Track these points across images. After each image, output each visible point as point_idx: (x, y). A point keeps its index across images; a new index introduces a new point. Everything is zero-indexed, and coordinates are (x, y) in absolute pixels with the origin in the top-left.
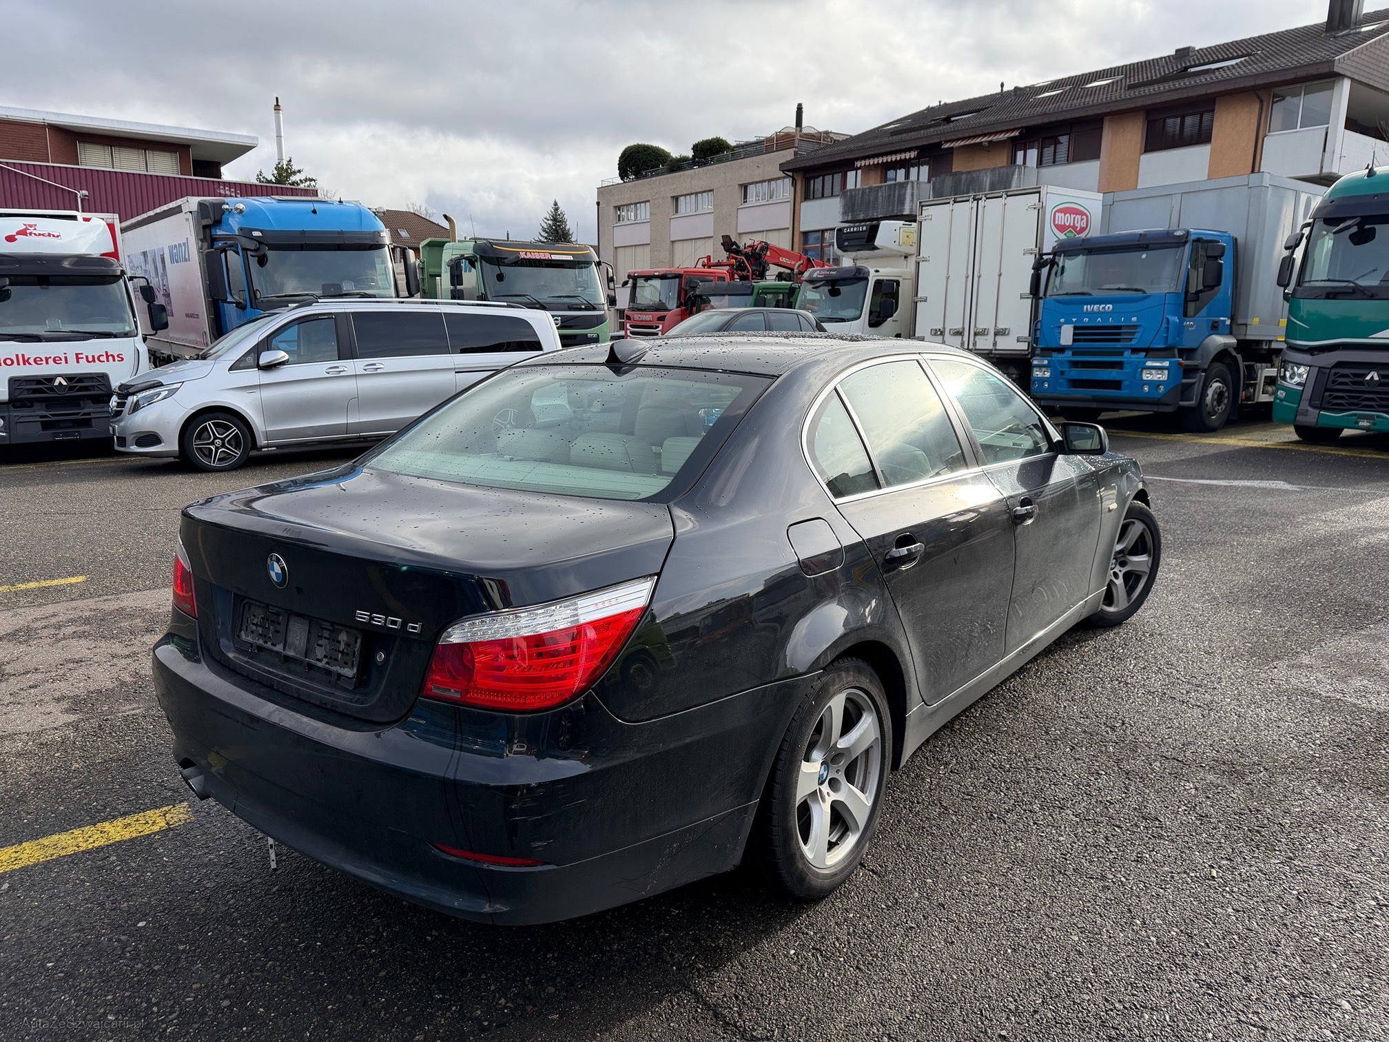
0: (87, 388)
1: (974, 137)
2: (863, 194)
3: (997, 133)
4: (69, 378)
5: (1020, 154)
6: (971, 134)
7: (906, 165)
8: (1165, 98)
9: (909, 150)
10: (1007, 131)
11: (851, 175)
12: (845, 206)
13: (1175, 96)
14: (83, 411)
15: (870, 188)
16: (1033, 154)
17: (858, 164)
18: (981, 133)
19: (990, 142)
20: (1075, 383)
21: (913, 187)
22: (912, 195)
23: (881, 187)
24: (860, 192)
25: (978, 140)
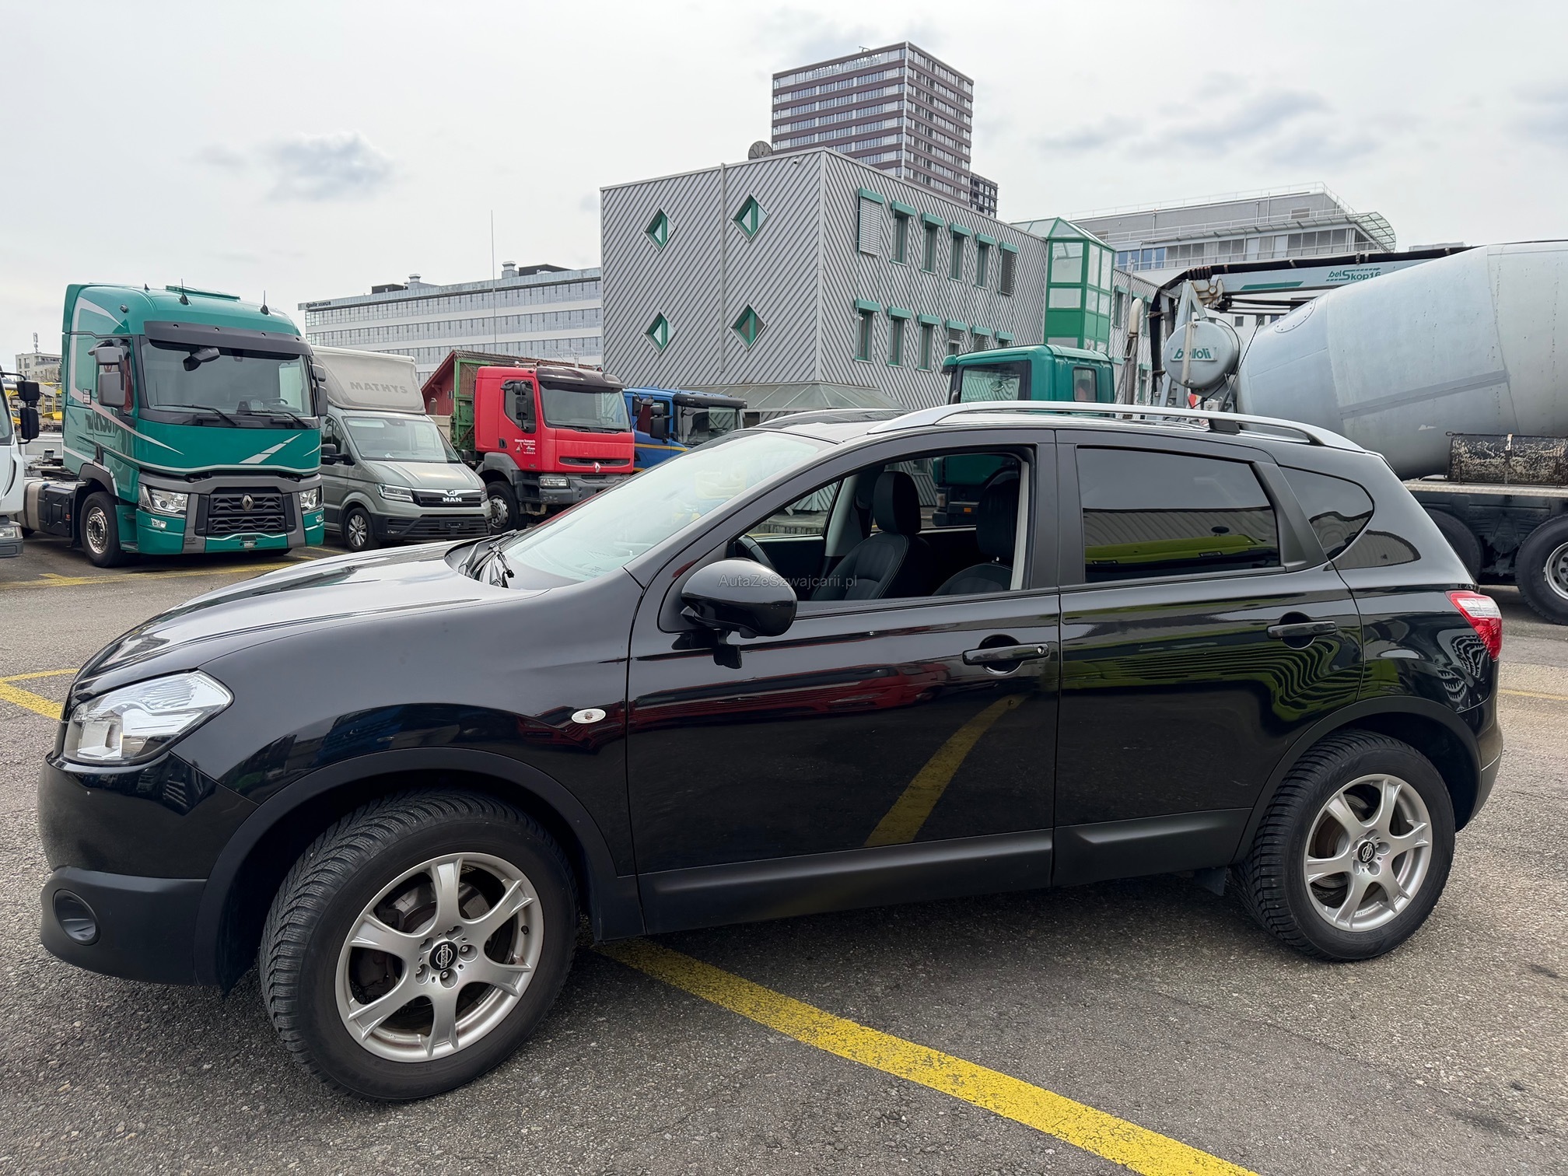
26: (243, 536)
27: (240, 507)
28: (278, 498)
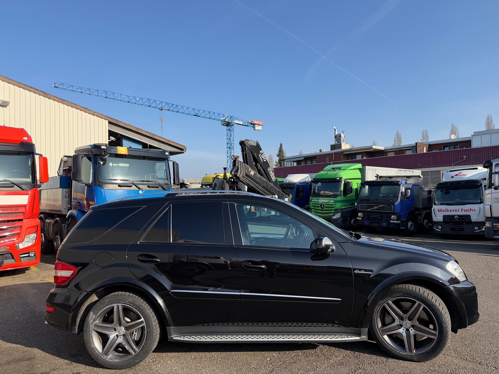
0: (464, 219)
4: (459, 216)
14: (462, 226)
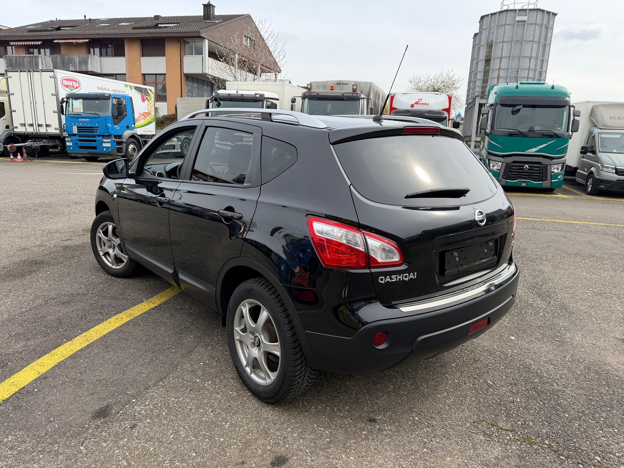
1: (69, 39)
2: (16, 58)
3: (79, 39)
5: (92, 50)
6: (67, 38)
7: (38, 47)
8: (145, 36)
9: (38, 40)
10: (83, 39)
11: (9, 48)
12: (7, 63)
13: (149, 36)
15: (19, 56)
16: (97, 50)
17: (12, 43)
18: (71, 38)
19: (76, 42)
20: (82, 147)
21: (42, 59)
22: (42, 62)
23: (25, 56)
24: (14, 58)
25: (70, 41)
26: (522, 181)
27: (522, 169)
28: (540, 167)
